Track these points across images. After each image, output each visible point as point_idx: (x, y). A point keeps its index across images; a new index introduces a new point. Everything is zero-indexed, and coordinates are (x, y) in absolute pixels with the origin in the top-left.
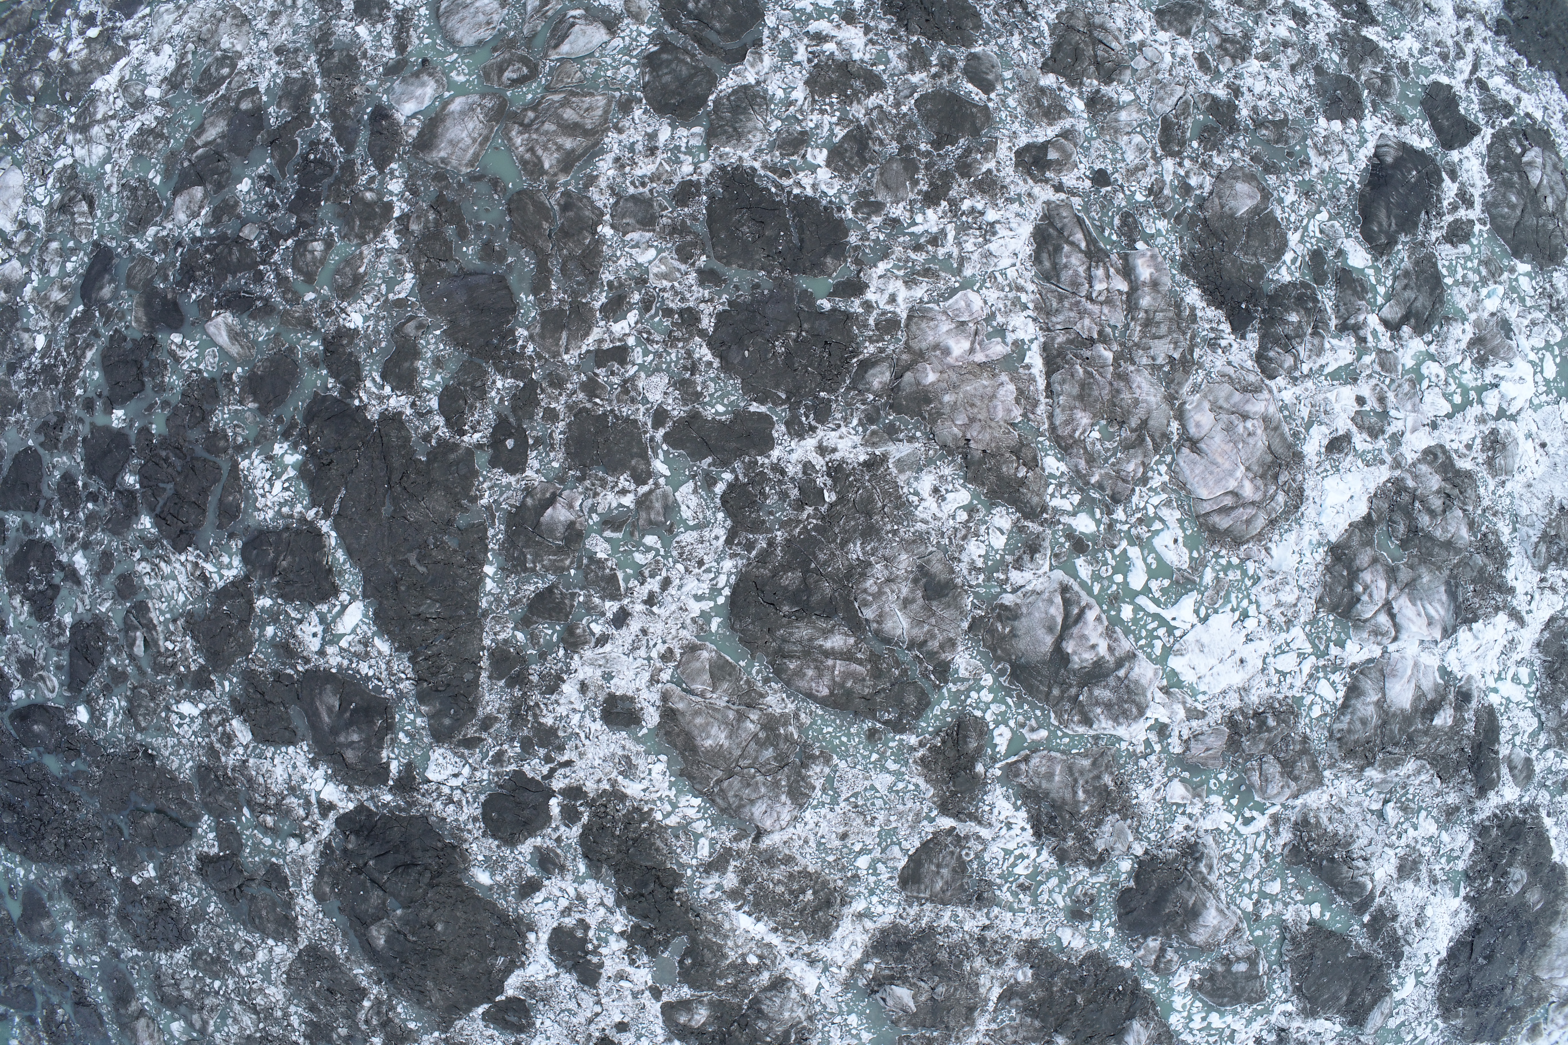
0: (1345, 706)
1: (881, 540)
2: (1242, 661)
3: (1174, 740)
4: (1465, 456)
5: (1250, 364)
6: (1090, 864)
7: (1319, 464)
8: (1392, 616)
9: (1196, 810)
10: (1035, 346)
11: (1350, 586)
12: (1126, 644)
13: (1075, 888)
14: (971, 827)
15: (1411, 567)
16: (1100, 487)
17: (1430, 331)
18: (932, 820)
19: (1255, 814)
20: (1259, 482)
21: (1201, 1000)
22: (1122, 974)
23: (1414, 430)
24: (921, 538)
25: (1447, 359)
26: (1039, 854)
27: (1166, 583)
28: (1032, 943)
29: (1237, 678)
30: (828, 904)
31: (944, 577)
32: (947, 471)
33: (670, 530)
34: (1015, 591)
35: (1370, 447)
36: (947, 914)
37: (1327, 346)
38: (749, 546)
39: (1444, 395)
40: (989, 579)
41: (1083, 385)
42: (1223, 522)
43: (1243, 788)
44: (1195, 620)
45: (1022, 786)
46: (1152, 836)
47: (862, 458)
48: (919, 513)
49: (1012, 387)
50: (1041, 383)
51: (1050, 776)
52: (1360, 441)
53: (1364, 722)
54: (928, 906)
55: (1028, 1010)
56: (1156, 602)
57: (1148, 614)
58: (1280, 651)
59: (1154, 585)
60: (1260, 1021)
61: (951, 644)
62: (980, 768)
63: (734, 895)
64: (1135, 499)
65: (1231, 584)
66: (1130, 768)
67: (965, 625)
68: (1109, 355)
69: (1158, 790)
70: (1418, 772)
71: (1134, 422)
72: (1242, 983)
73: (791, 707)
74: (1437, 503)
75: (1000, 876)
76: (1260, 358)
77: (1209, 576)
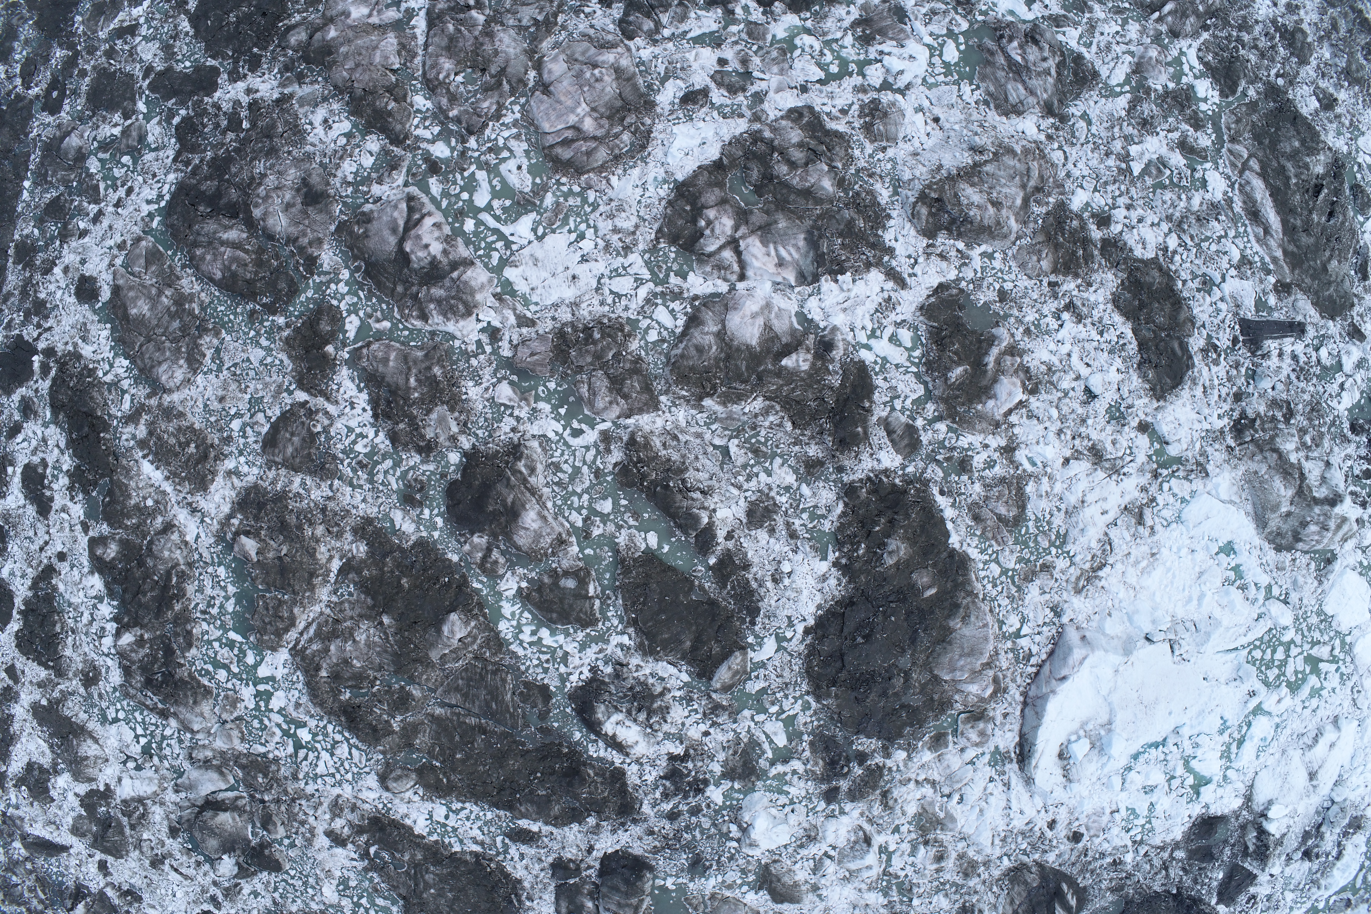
0: (684, 334)
1: (278, 158)
2: (574, 277)
3: (505, 344)
4: (837, 118)
5: (611, 27)
6: (420, 450)
7: (672, 112)
8: (738, 253)
9: (523, 413)
10: (423, 13)
11: (694, 221)
12: (463, 251)
13: (407, 472)
14: (320, 401)
15: (767, 212)
16: (458, 120)
17: (808, 9)
18: (291, 393)
19: (584, 427)
20: (605, 122)
21: (530, 612)
22: (449, 567)
23: (779, 90)
24: (309, 157)
25: (825, 34)
26: (376, 435)
27: (508, 203)
28: (368, 521)
29: (569, 294)
30: (205, 457)
31: (320, 188)
32: (336, 106)
33: (139, 151)
34: (375, 202)
35: (729, 102)
36: (297, 480)
37: (692, 15)
38: (187, 163)
39: (819, 64)
40: (356, 191)
41: (452, 39)
42: (565, 154)
43: (572, 399)
44: (532, 237)
45: (364, 369)
46: (480, 433)
47: (276, 96)
48: (310, 139)
49: (395, 41)
50: (421, 40)
51: (386, 360)
52: (718, 96)
53: (700, 349)
54: (283, 472)
55: (363, 586)
56: (497, 218)
57: (489, 229)
58: (616, 273)
59: (496, 204)
60: (595, 648)
61: (319, 242)
62: (330, 349)
63: (142, 444)
64: (488, 132)
65: (570, 208)
66: (462, 365)
67: (333, 228)
68: (481, 18)
69: (487, 389)
70: (766, 412)
71: (494, 69)
72: (569, 600)
73: (197, 287)
74: (798, 155)
75: (343, 452)
76: (622, 23)
77: (549, 200)
